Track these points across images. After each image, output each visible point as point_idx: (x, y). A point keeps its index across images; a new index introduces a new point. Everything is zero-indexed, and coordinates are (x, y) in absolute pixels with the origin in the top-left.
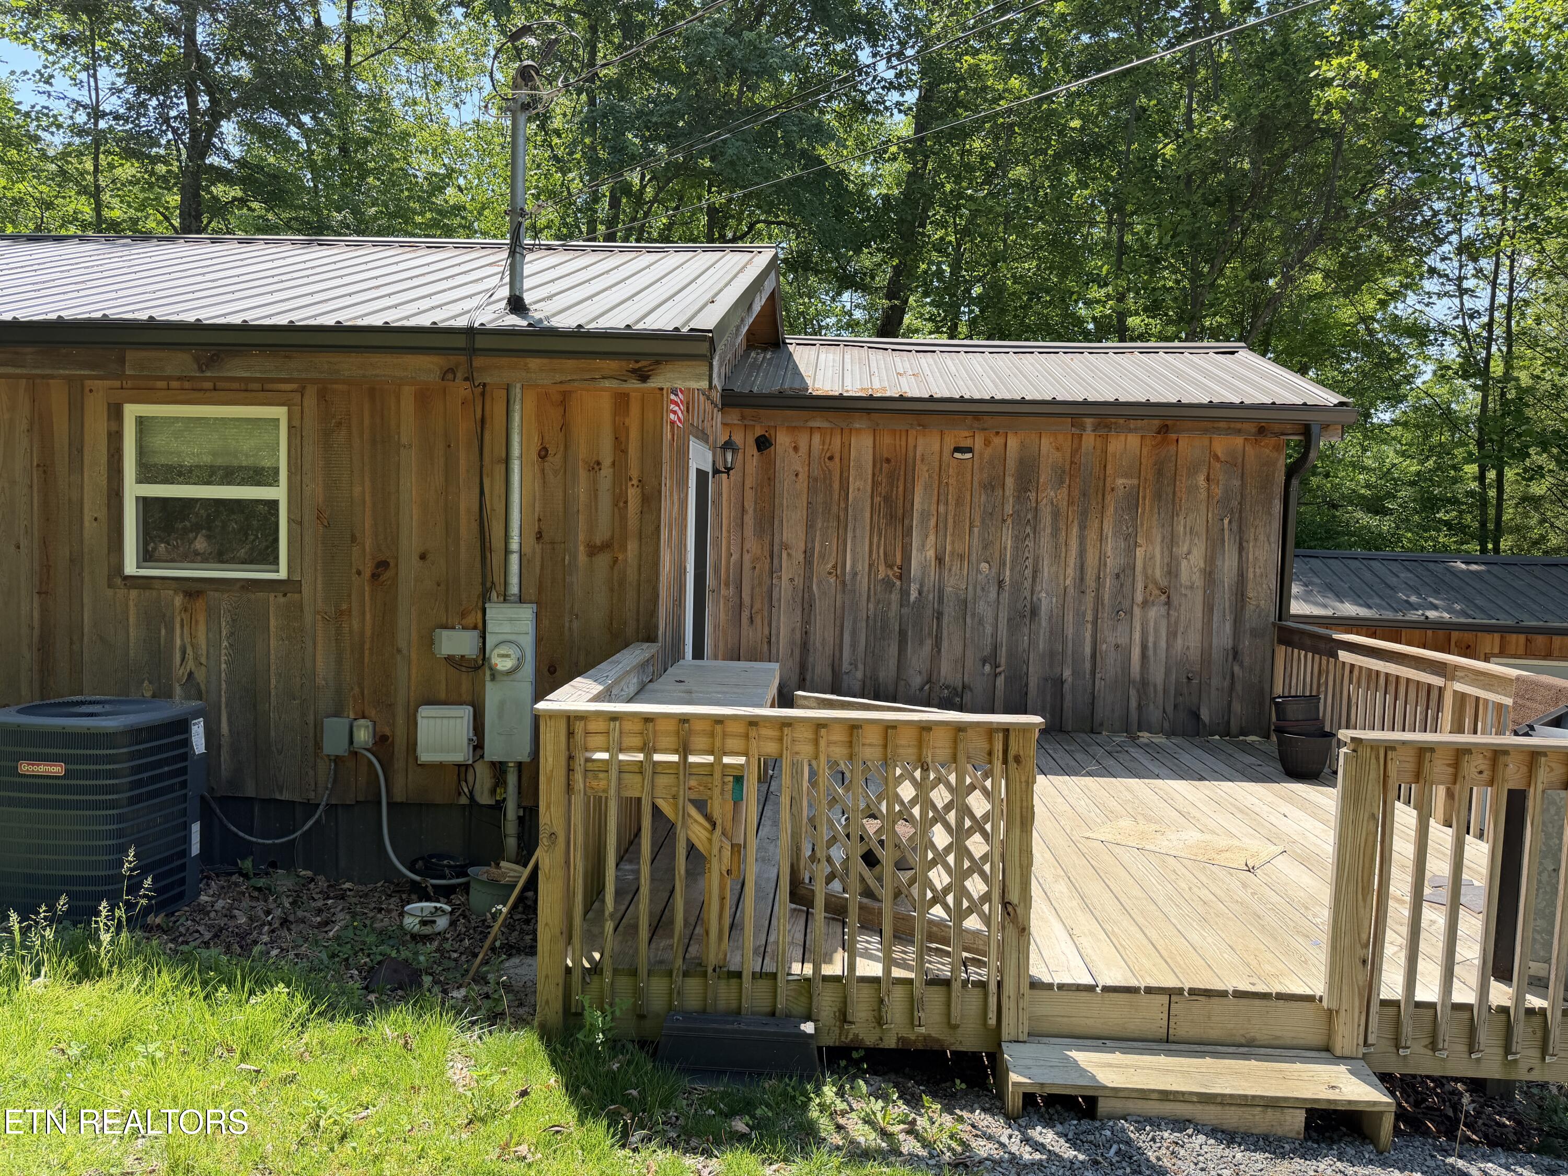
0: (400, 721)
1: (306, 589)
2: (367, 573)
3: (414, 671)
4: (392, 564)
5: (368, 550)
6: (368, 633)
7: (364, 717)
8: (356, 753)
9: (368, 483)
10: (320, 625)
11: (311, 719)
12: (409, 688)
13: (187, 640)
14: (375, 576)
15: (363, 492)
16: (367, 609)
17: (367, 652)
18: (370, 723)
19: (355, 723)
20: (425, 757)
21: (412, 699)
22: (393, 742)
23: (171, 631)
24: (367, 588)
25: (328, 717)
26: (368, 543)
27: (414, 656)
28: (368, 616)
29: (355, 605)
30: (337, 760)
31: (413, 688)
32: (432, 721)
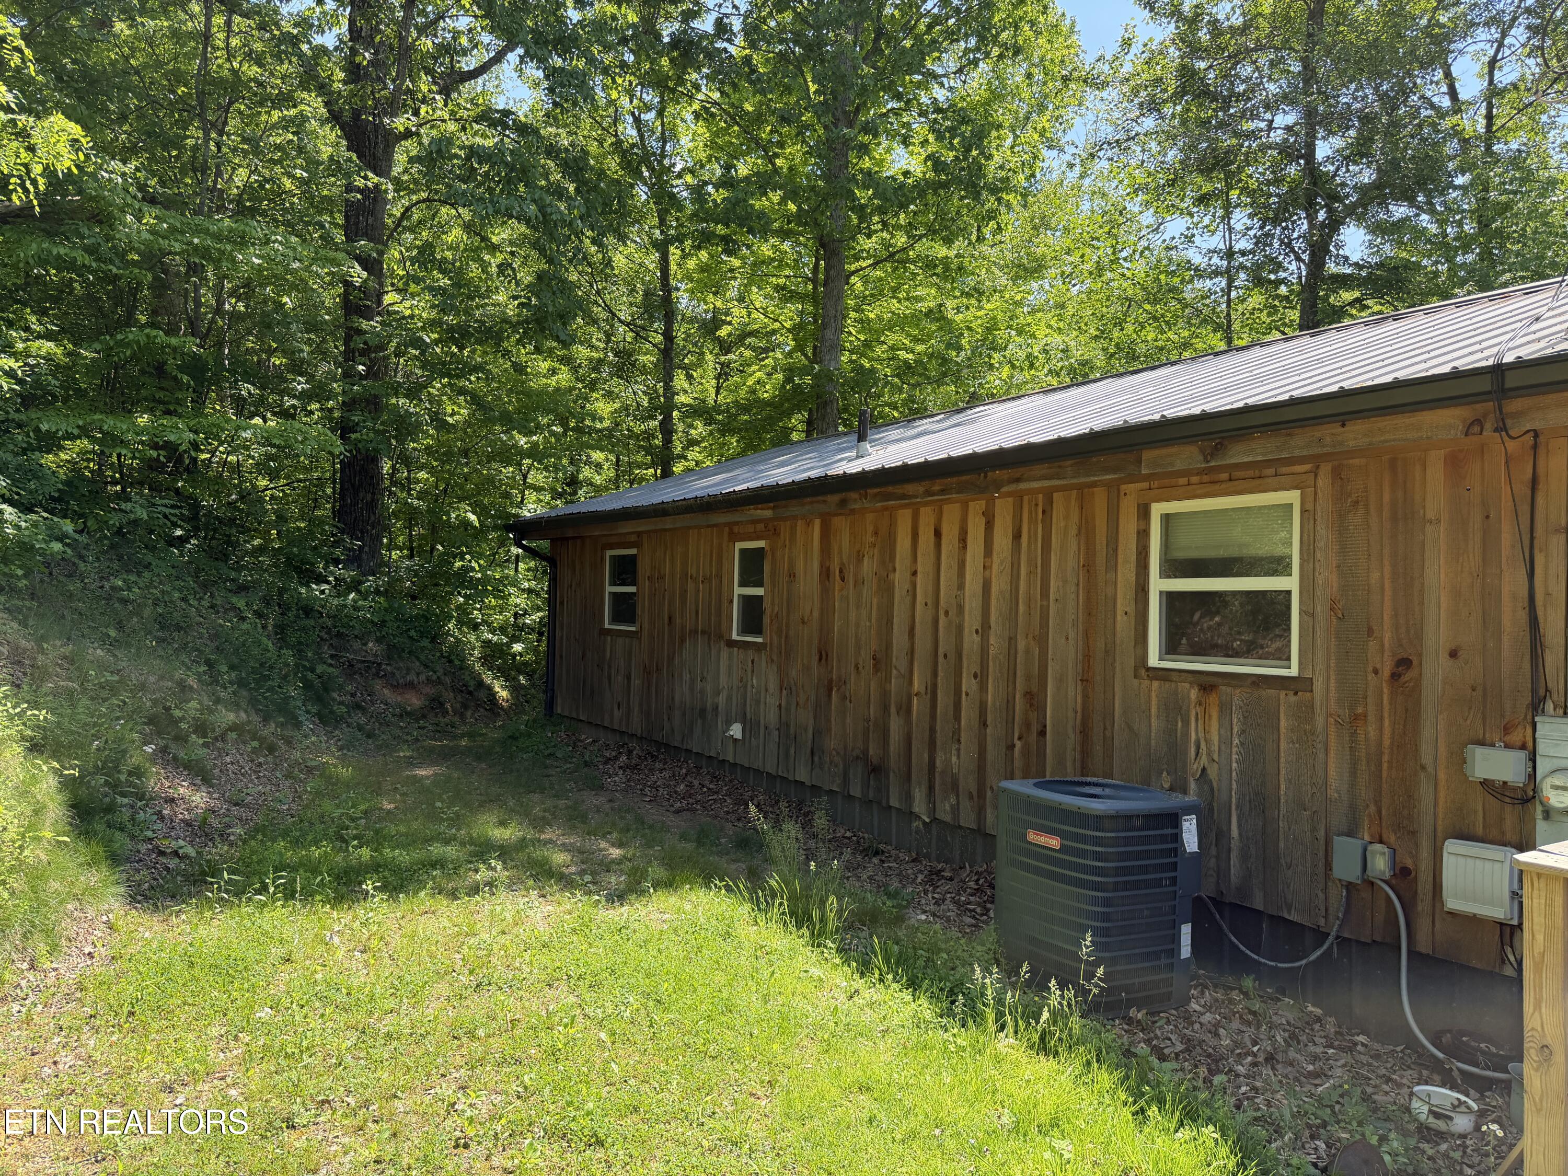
0: (1425, 853)
1: (1318, 687)
2: (1386, 672)
3: (1442, 795)
4: (1415, 662)
5: (1387, 645)
6: (1387, 742)
7: (1381, 842)
8: (1372, 883)
9: (1387, 569)
10: (1332, 729)
11: (1321, 834)
12: (1435, 815)
13: (1201, 735)
14: (1395, 676)
15: (1382, 577)
16: (1386, 715)
17: (1385, 766)
18: (1386, 850)
19: (1371, 848)
20: (1452, 903)
21: (1440, 829)
22: (1416, 877)
23: (1186, 723)
24: (1385, 690)
25: (1339, 835)
26: (1387, 637)
27: (1442, 776)
28: (1387, 723)
29: (1372, 709)
30: (1349, 886)
31: (1441, 815)
32: (1461, 860)
